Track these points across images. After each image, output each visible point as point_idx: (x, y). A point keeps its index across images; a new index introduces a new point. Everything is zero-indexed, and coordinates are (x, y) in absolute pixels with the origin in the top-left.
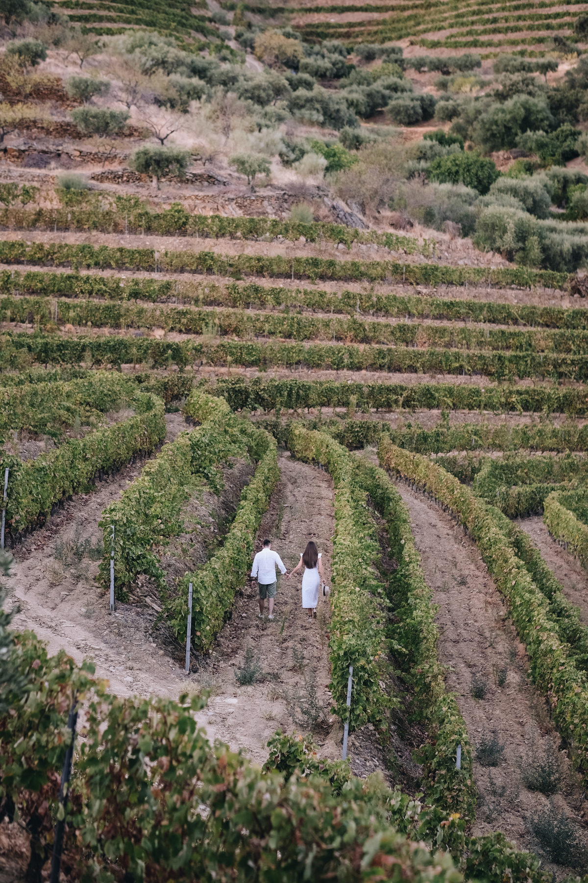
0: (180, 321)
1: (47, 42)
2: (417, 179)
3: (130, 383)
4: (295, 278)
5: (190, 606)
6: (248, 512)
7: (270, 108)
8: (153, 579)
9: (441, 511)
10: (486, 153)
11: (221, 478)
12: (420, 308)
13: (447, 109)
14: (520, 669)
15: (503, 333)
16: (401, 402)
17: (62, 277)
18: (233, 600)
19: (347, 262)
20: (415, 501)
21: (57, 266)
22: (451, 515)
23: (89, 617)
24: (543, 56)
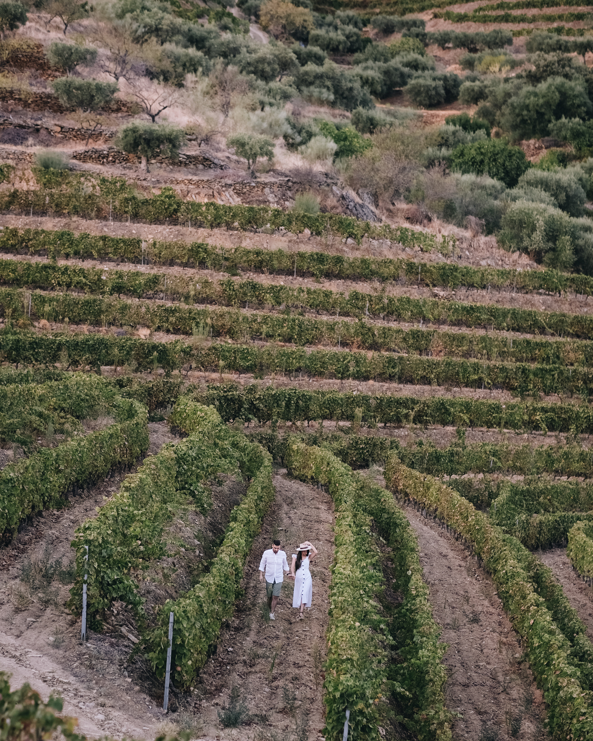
0: (168, 319)
1: (27, 4)
2: (437, 169)
3: (110, 387)
4: (297, 275)
5: (170, 637)
6: (238, 535)
7: (275, 84)
8: (130, 606)
9: (453, 540)
10: (515, 141)
11: (209, 496)
12: (436, 312)
13: (473, 90)
14: (536, 718)
15: (528, 342)
16: (412, 417)
17: (37, 267)
18: (218, 633)
19: (356, 259)
20: (425, 528)
21: (32, 254)
22: (464, 545)
23: (57, 647)
24: (582, 35)
